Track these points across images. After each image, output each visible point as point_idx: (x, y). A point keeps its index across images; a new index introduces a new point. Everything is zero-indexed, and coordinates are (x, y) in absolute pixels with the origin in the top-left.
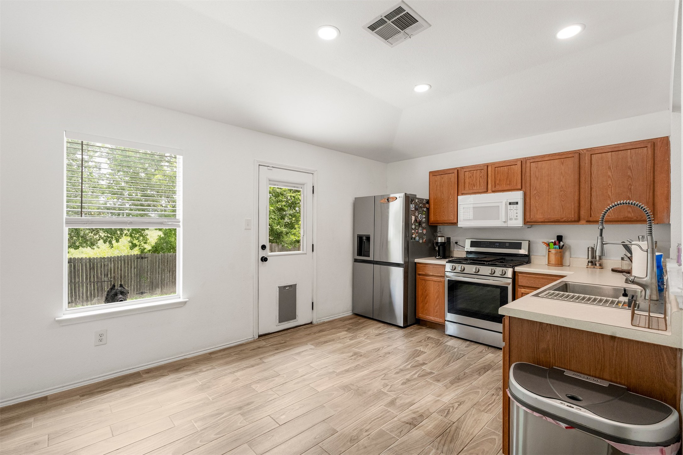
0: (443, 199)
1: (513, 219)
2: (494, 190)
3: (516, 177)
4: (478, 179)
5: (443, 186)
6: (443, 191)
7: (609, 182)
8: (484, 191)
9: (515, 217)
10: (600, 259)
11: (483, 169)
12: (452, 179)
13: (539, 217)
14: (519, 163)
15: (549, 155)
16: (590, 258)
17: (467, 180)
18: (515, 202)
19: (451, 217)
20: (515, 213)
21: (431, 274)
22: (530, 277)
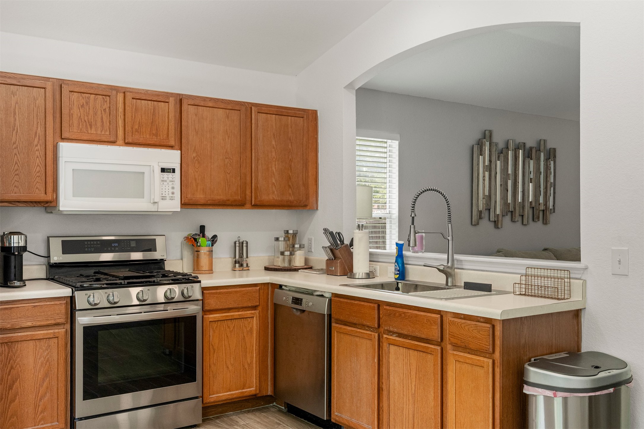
0: (14, 143)
1: (168, 198)
2: (130, 141)
3: (167, 123)
4: (99, 112)
5: (15, 114)
6: (15, 124)
7: (274, 154)
8: (112, 139)
9: (171, 195)
10: (247, 257)
11: (109, 96)
12: (40, 102)
13: (200, 197)
14: (172, 100)
15: (211, 99)
16: (237, 257)
17: (75, 111)
18: (170, 169)
19: (37, 188)
20: (170, 186)
21: (29, 324)
22: (220, 293)
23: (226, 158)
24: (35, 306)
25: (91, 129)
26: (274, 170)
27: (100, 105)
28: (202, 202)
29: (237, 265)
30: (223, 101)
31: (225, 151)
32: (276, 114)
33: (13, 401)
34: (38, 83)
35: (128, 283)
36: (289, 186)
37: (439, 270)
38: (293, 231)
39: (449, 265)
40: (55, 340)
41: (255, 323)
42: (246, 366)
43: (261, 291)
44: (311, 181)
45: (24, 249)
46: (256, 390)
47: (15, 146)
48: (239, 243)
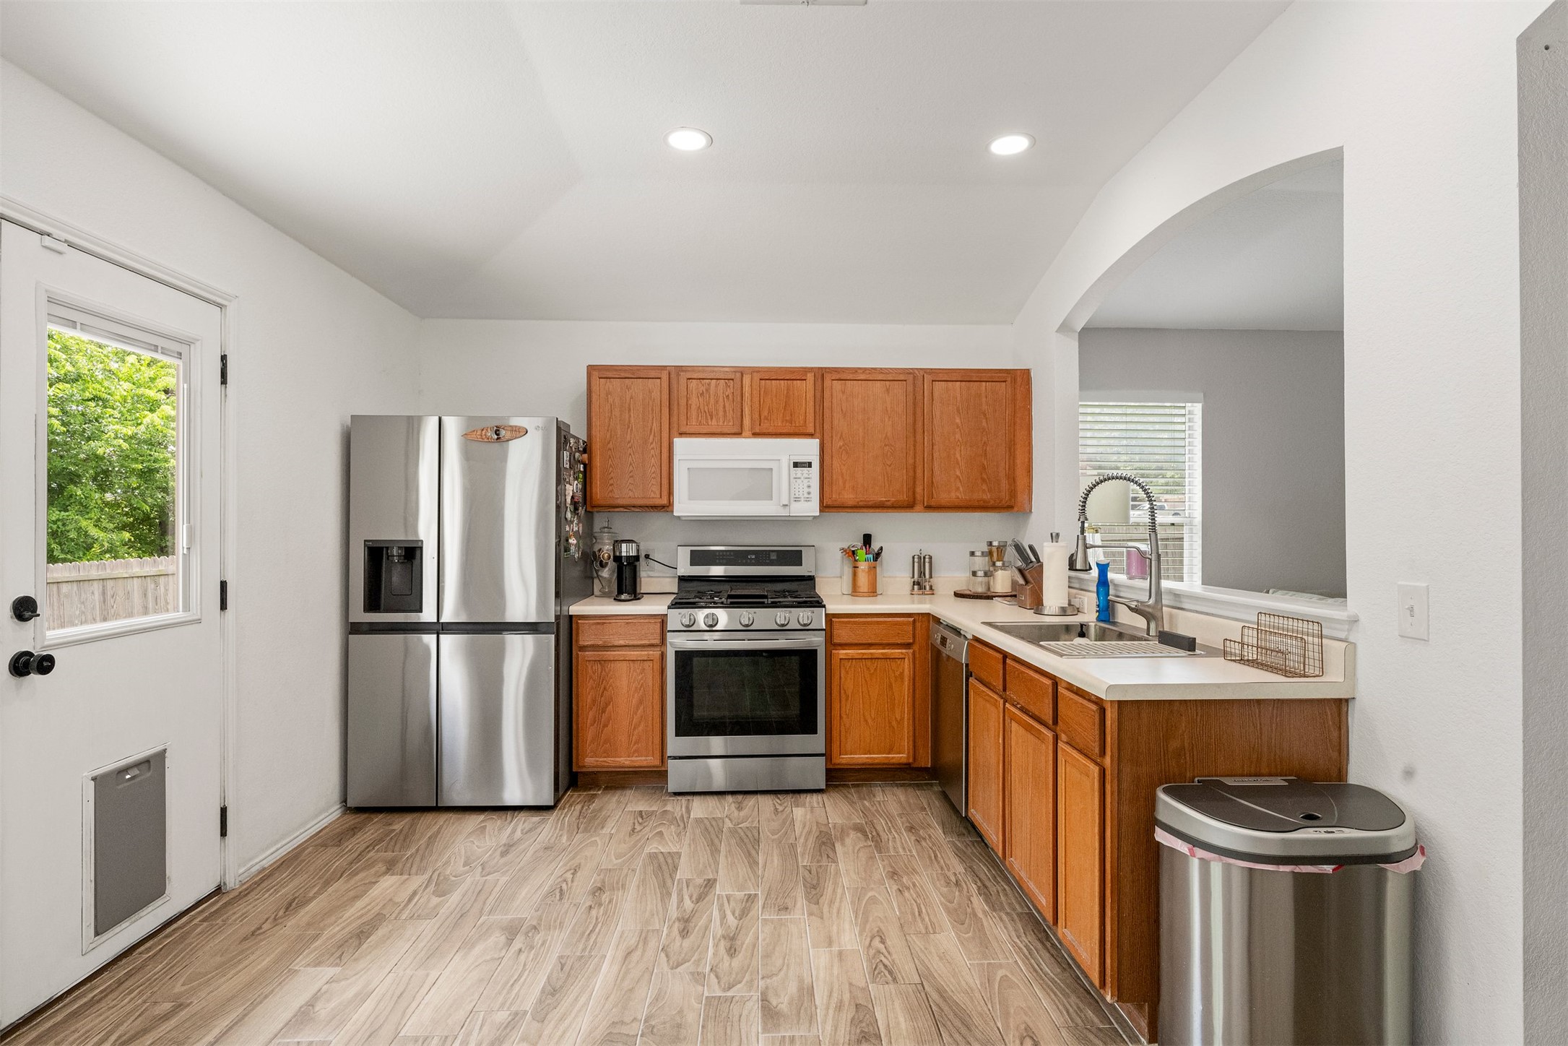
0: (629, 442)
1: (802, 499)
2: (758, 431)
3: (804, 406)
4: (721, 400)
5: (630, 410)
6: (629, 421)
7: (958, 436)
8: (735, 430)
9: (806, 495)
10: (931, 577)
11: (733, 380)
12: (656, 394)
13: (849, 497)
14: (810, 377)
15: (865, 370)
16: (916, 576)
17: (694, 401)
18: (805, 463)
19: (652, 491)
20: (805, 485)
21: (622, 642)
22: (855, 623)
23: (886, 445)
24: (627, 623)
25: (711, 421)
26: (959, 458)
27: (722, 391)
28: (851, 503)
29: (916, 587)
30: (881, 371)
31: (884, 435)
32: (961, 381)
33: (605, 726)
34: (653, 374)
35: (731, 603)
36: (983, 480)
37: (1129, 607)
38: (999, 542)
39: (1152, 602)
40: (650, 664)
41: (907, 666)
42: (894, 723)
43: (918, 625)
44: (1020, 472)
45: (637, 558)
46: (908, 758)
47: (629, 445)
48: (920, 558)
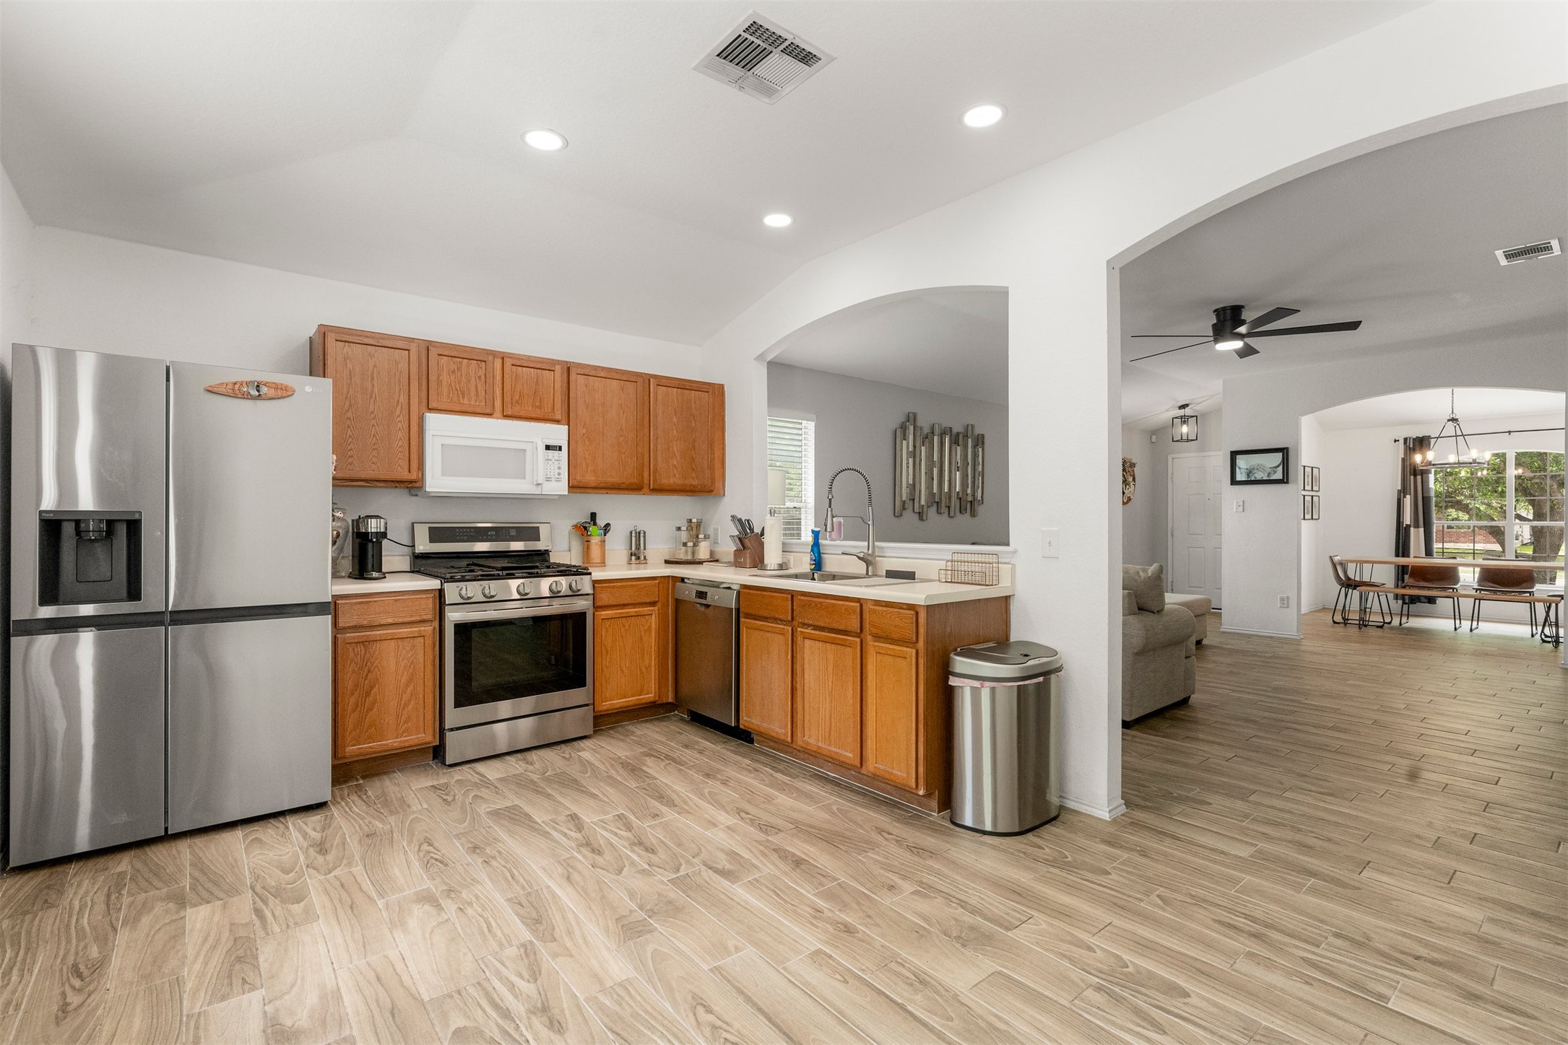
0: (372, 413)
1: (553, 479)
2: (510, 413)
3: (552, 394)
4: (473, 379)
5: (372, 379)
6: (372, 391)
7: (675, 432)
8: (488, 411)
9: (557, 476)
10: (645, 549)
11: (485, 362)
12: (403, 365)
13: (590, 479)
14: (558, 368)
15: (603, 369)
16: (633, 548)
17: (445, 378)
18: (556, 447)
19: (399, 465)
20: (556, 468)
21: (390, 621)
22: (613, 587)
23: (621, 436)
24: (396, 600)
25: (463, 399)
26: (676, 450)
27: (474, 371)
28: (593, 484)
29: (633, 557)
30: (617, 371)
31: (619, 427)
32: (677, 388)
33: (370, 709)
34: (400, 344)
35: (507, 574)
36: (694, 470)
37: (859, 557)
38: (697, 519)
39: (870, 552)
40: (421, 640)
41: (654, 621)
42: (644, 670)
43: (661, 586)
44: (717, 465)
45: (384, 535)
46: (655, 696)
47: (372, 416)
48: (636, 533)
